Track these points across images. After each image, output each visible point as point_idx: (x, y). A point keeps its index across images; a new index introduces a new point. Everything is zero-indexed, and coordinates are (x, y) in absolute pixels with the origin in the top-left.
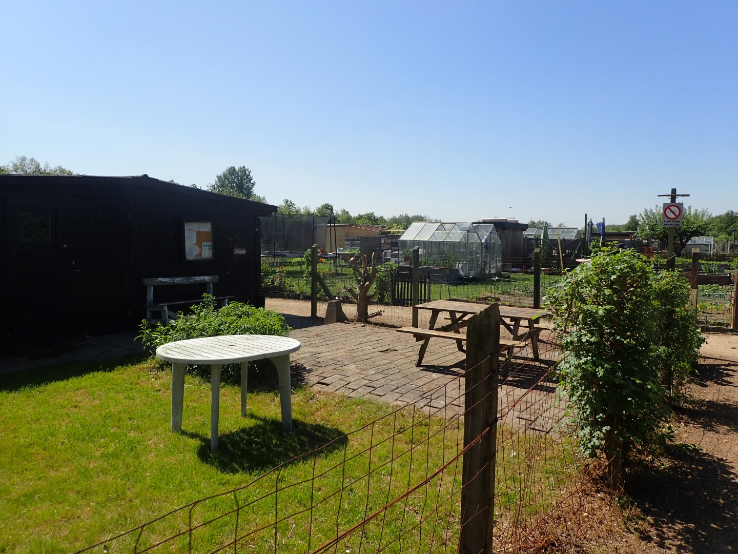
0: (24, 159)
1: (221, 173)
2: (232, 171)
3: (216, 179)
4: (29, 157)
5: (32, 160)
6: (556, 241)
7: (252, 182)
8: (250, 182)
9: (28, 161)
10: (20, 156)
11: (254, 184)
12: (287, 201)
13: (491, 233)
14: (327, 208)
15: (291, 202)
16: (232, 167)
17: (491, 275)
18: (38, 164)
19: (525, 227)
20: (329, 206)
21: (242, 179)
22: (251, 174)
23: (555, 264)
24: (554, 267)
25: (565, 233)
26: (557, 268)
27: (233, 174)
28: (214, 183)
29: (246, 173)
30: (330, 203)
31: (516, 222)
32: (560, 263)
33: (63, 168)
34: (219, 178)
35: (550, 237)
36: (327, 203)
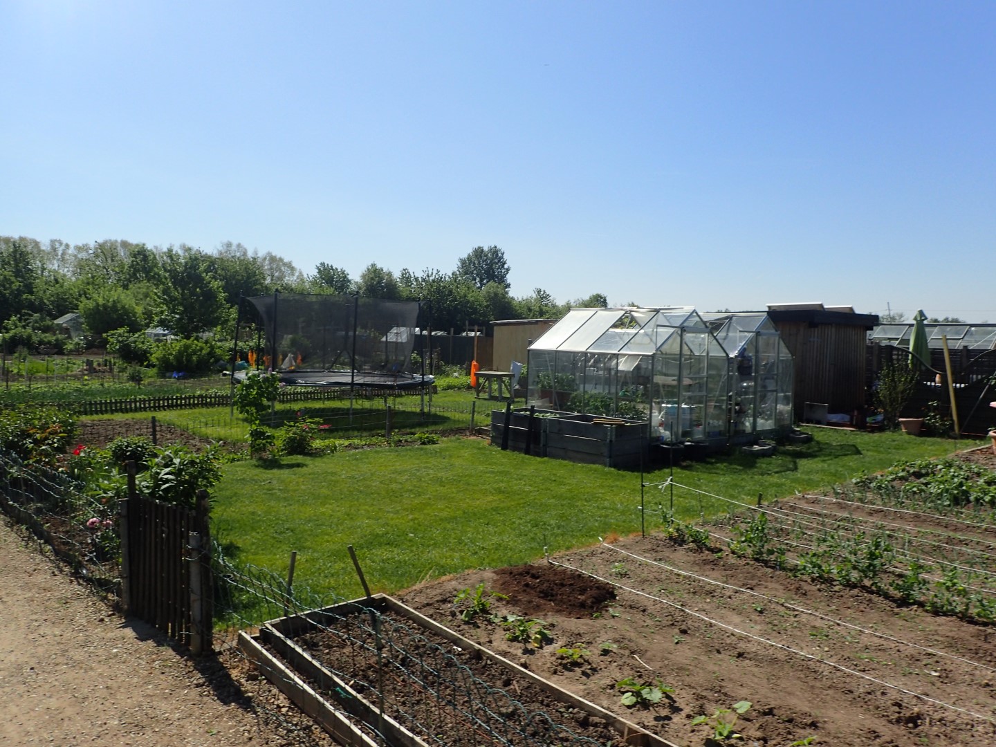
0: (229, 245)
1: (465, 256)
2: (479, 253)
3: (459, 264)
4: (235, 243)
5: (239, 246)
6: (940, 352)
7: (506, 266)
8: (503, 267)
9: (234, 247)
10: (225, 241)
11: (508, 270)
12: (539, 292)
13: (758, 334)
14: (598, 300)
15: (545, 292)
16: (479, 248)
17: (756, 437)
18: (246, 250)
19: (871, 321)
20: (602, 298)
21: (492, 263)
22: (505, 257)
23: (935, 409)
24: (934, 417)
25: (972, 334)
26: (942, 419)
27: (481, 257)
28: (456, 269)
29: (497, 255)
30: (603, 293)
31: (848, 311)
32: (949, 408)
33: (274, 254)
34: (463, 262)
35: (932, 345)
36: (599, 293)
